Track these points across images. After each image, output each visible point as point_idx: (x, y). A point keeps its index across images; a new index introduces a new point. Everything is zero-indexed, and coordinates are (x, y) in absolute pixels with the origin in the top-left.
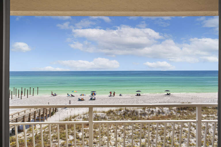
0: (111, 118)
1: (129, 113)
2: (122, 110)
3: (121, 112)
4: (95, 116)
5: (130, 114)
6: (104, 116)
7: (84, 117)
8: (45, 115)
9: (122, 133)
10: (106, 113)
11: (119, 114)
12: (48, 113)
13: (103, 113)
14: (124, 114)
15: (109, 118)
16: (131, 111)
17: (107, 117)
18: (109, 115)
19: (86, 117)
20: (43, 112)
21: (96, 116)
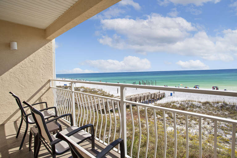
0: (206, 108)
1: (227, 106)
2: (220, 103)
3: (218, 104)
4: (190, 104)
5: (229, 108)
6: (199, 105)
7: (181, 104)
8: (155, 98)
9: (213, 122)
10: (202, 103)
11: (215, 106)
12: (158, 97)
13: (199, 103)
14: (221, 107)
15: (204, 108)
16: (231, 105)
17: (203, 107)
18: (204, 105)
19: (183, 104)
20: (154, 96)
21: (192, 104)
